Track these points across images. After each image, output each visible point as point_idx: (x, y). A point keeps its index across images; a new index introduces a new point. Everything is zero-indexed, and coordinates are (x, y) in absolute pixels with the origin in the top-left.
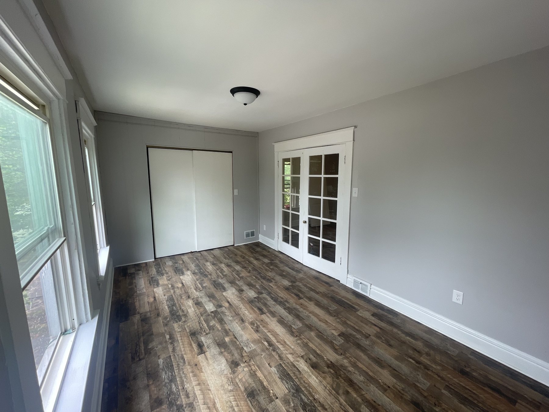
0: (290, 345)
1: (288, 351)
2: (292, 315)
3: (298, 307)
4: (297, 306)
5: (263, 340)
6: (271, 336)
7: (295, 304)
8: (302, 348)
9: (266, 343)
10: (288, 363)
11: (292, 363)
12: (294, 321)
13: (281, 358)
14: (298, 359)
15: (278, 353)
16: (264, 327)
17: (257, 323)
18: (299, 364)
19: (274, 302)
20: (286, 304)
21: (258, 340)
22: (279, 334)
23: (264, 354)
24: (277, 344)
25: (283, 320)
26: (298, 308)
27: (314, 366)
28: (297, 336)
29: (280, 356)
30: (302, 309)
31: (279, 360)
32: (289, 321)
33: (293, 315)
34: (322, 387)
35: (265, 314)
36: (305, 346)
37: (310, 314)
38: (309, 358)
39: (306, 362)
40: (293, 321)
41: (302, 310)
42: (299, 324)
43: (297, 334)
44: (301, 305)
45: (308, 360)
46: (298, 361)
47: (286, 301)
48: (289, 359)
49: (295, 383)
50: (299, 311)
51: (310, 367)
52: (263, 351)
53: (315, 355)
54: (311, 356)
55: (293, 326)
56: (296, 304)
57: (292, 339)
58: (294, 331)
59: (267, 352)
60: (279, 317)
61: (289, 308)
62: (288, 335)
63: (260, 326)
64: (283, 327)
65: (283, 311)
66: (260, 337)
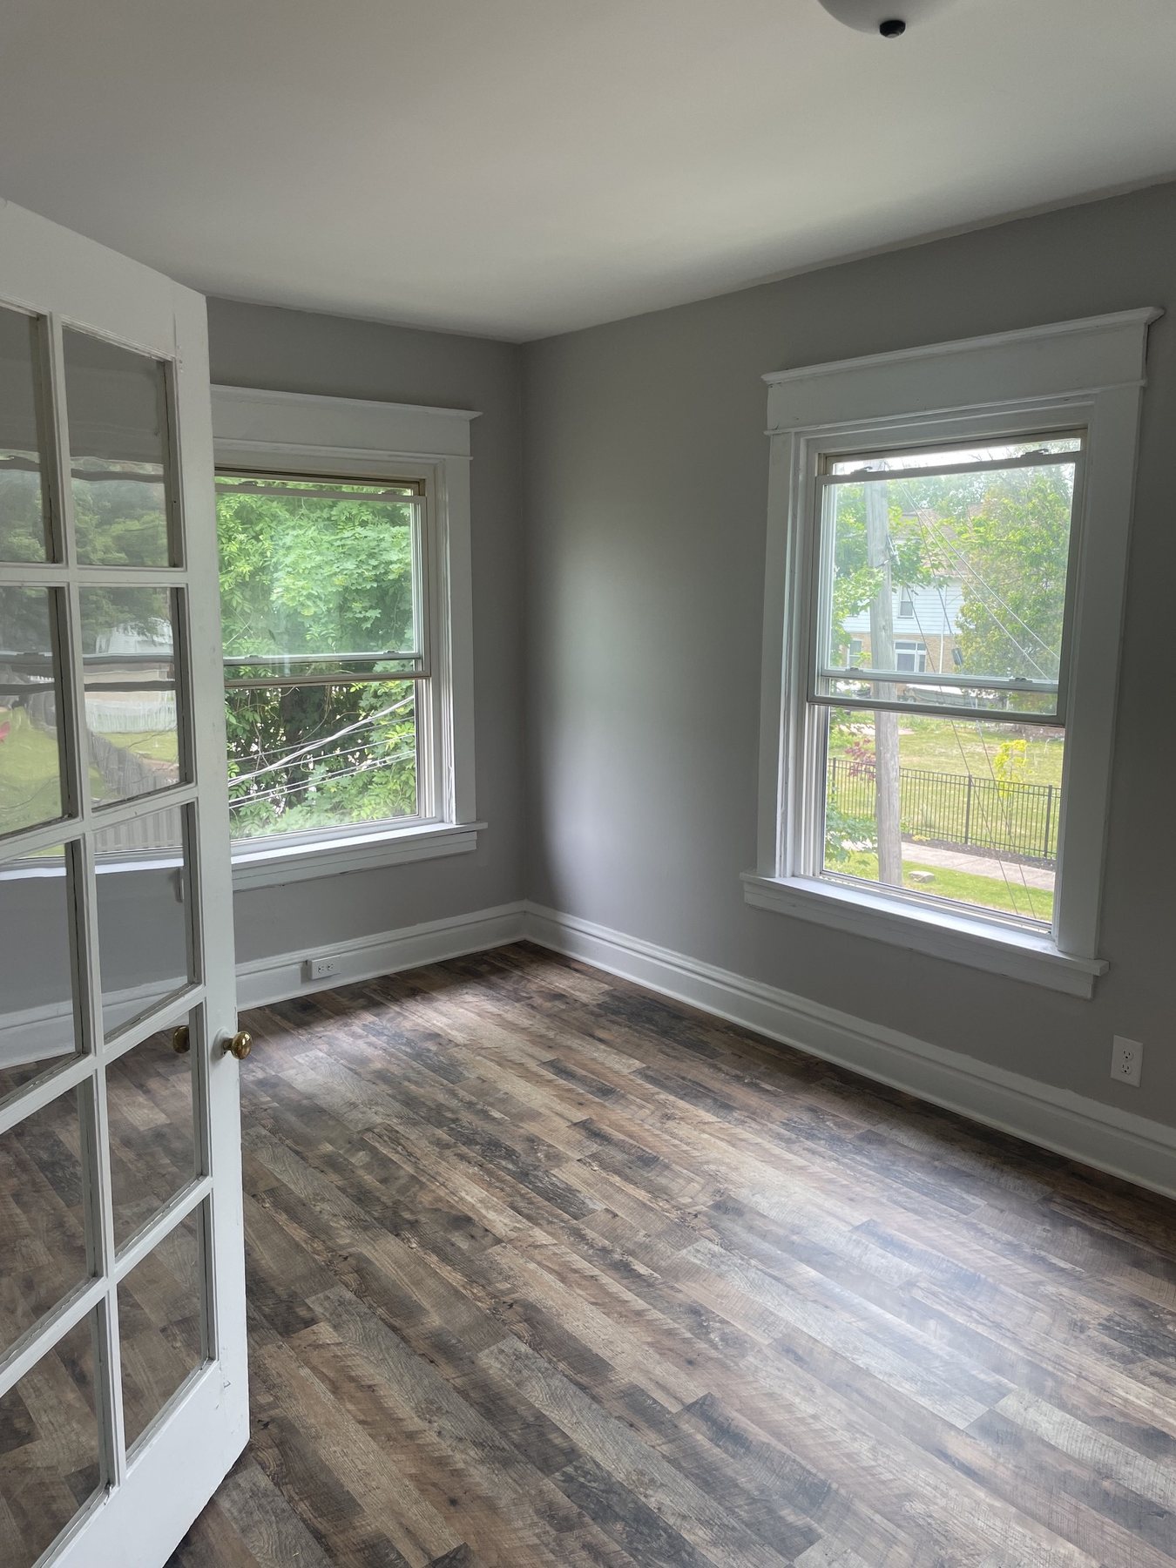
0: (541, 1271)
1: (550, 1253)
2: (525, 1413)
3: (481, 1477)
4: (485, 1488)
5: (656, 1279)
6: (628, 1296)
7: (502, 1503)
8: (493, 1265)
9: (642, 1269)
10: (550, 1223)
11: (538, 1224)
12: (518, 1377)
13: (579, 1236)
14: (514, 1235)
15: (587, 1244)
16: (670, 1333)
17: (714, 1346)
18: (513, 1222)
19: (652, 1503)
20: (561, 1498)
21: (676, 1278)
22: (593, 1307)
23: (641, 1237)
24: (596, 1272)
25: (578, 1378)
26: (484, 1469)
27: (462, 1222)
28: (511, 1306)
29: (582, 1237)
30: (459, 1461)
31: (582, 1226)
32: (546, 1374)
33: (521, 1409)
34: (454, 1183)
35: (688, 1408)
36: (476, 1275)
37: (415, 1423)
38: (476, 1240)
39: (487, 1230)
40: (526, 1373)
41: (458, 1456)
42: (491, 1363)
43: (508, 1315)
44: (459, 1493)
45: (478, 1233)
46: (515, 1229)
47: (564, 1524)
48: (545, 1231)
49: (531, 1186)
50: (479, 1445)
51: (477, 1219)
52: (647, 1248)
53: (449, 1249)
54: (464, 1244)
55: (524, 1348)
56: (490, 1505)
57: (534, 1294)
58: (521, 1327)
59: (630, 1245)
60: (599, 1391)
61: (546, 1467)
62: (551, 1308)
63: (688, 1335)
64: (575, 1339)
65: (582, 1439)
66: (672, 1288)
